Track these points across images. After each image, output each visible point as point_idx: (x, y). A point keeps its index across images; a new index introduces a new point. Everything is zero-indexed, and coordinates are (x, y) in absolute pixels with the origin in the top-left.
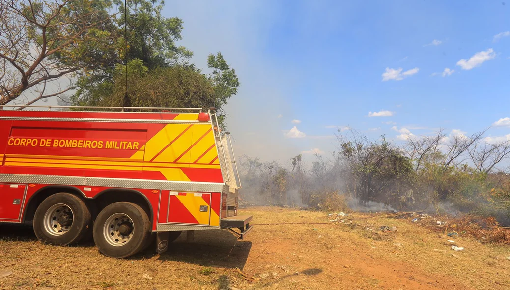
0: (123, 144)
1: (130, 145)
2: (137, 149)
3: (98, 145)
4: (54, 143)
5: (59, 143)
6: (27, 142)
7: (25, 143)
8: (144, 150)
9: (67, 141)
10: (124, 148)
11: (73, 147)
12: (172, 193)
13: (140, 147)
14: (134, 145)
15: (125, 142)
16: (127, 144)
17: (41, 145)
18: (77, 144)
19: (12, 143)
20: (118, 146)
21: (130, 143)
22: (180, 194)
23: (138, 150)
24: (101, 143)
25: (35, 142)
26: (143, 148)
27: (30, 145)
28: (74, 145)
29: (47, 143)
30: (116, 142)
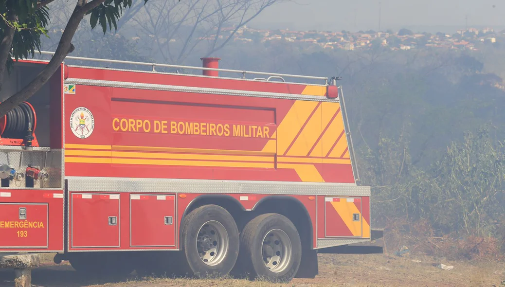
0: (252, 129)
1: (260, 132)
2: (268, 137)
3: (224, 131)
4: (172, 127)
5: (177, 127)
6: (138, 126)
7: (135, 126)
8: (276, 139)
9: (187, 123)
10: (254, 136)
11: (195, 133)
12: (327, 199)
13: (271, 134)
14: (265, 132)
15: (254, 127)
16: (256, 130)
17: (156, 131)
18: (200, 128)
19: (118, 127)
20: (247, 133)
21: (260, 128)
22: (334, 200)
23: (270, 139)
24: (227, 127)
25: (147, 124)
26: (274, 136)
27: (141, 129)
28: (197, 131)
29: (163, 127)
30: (244, 126)
